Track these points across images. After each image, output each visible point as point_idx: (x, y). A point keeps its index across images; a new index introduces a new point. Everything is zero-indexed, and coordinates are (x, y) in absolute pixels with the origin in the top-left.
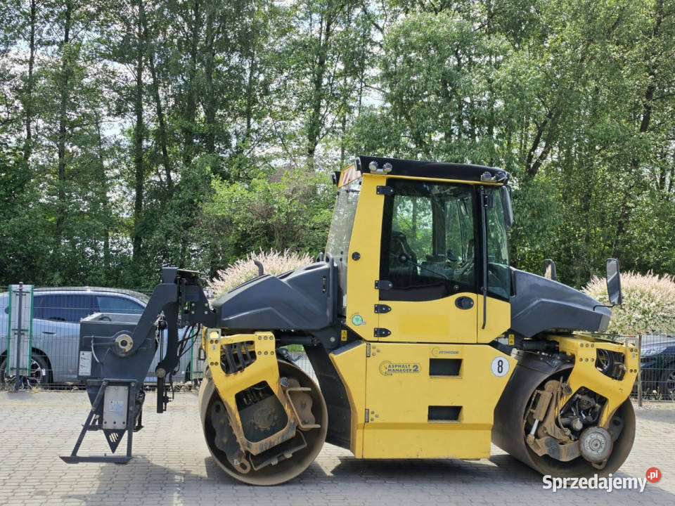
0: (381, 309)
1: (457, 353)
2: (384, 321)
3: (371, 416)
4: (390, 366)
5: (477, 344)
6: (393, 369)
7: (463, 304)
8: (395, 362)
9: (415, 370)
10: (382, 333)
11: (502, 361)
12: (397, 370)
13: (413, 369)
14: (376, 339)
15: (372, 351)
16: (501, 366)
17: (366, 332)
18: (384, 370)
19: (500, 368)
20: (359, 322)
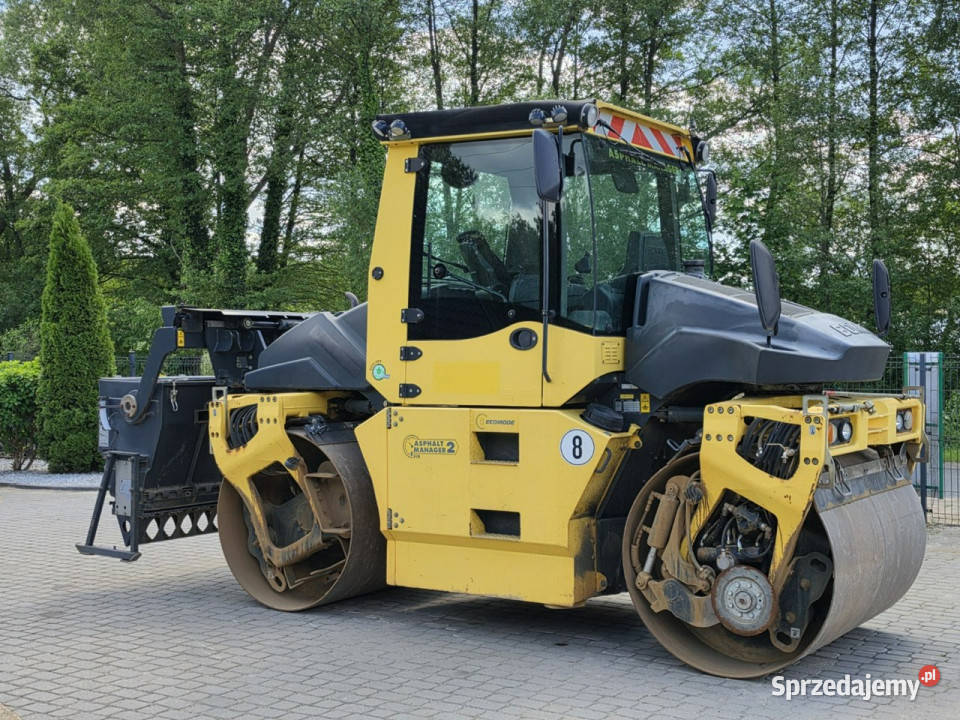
0: (409, 354)
1: (512, 423)
2: (412, 373)
3: (395, 520)
4: (416, 443)
5: (542, 407)
6: (422, 447)
7: (521, 341)
8: (423, 436)
9: (450, 451)
10: (409, 391)
11: (580, 439)
12: (426, 450)
13: (448, 448)
14: (401, 401)
15: (395, 419)
16: (579, 447)
17: (389, 390)
18: (410, 450)
19: (577, 450)
20: (382, 375)
